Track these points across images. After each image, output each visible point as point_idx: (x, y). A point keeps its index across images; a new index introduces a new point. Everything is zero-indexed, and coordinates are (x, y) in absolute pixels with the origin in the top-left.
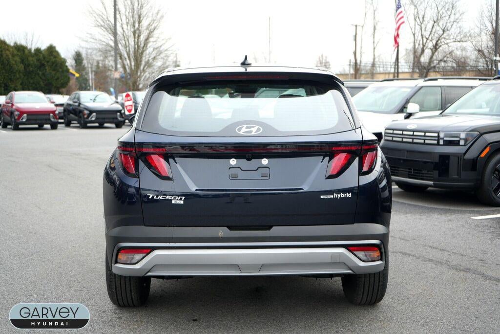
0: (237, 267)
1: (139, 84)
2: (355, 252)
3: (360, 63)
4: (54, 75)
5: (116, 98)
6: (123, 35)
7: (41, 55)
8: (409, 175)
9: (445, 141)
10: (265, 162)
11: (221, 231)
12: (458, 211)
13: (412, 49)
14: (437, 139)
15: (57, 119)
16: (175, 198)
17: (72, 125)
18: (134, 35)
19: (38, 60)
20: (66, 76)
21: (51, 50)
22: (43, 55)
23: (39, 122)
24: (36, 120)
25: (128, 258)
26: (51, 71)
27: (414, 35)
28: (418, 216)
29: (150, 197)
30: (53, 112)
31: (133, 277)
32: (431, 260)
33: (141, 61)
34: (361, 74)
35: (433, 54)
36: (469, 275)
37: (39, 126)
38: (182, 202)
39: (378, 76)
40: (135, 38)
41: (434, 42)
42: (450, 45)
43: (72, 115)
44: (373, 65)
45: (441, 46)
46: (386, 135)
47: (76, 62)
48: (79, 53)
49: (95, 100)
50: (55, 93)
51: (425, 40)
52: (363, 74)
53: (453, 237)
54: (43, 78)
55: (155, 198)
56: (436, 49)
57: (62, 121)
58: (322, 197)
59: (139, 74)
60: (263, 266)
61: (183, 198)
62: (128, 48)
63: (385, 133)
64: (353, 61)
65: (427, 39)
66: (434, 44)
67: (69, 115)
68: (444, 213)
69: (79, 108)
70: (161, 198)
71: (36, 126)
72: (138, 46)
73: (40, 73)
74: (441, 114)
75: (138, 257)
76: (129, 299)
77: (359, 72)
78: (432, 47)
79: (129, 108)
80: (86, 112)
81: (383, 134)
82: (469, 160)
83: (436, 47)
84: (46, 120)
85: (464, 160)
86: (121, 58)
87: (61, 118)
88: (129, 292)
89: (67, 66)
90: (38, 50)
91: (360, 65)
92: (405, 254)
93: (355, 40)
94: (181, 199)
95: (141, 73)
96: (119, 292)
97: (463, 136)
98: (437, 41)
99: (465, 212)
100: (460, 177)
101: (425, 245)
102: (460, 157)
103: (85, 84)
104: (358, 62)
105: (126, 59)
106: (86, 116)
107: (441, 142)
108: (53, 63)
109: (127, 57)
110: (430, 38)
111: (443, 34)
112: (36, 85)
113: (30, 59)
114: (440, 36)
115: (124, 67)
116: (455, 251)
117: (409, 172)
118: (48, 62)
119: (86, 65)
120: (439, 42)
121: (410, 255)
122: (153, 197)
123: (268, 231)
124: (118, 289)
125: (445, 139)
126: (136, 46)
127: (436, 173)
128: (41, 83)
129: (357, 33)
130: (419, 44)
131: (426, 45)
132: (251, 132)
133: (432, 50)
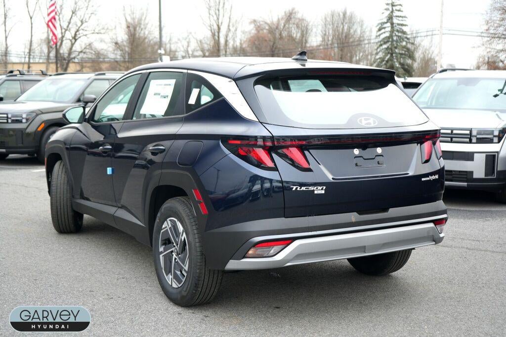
0: (363, 249)
2: (437, 226)
10: (379, 150)
11: (353, 217)
16: (317, 188)
29: (294, 189)
35: (72, 45)
38: (323, 192)
42: (88, 36)
45: (80, 37)
51: (64, 31)
55: (298, 189)
56: (76, 40)
58: (423, 179)
61: (324, 188)
66: (73, 35)
70: (304, 189)
76: (209, 296)
78: (71, 38)
83: (75, 38)
94: (322, 189)
110: (69, 29)
111: (81, 25)
114: (79, 28)
120: (78, 33)
122: (297, 188)
123: (386, 213)
124: (205, 287)
131: (65, 36)
132: (369, 124)
133: (71, 41)
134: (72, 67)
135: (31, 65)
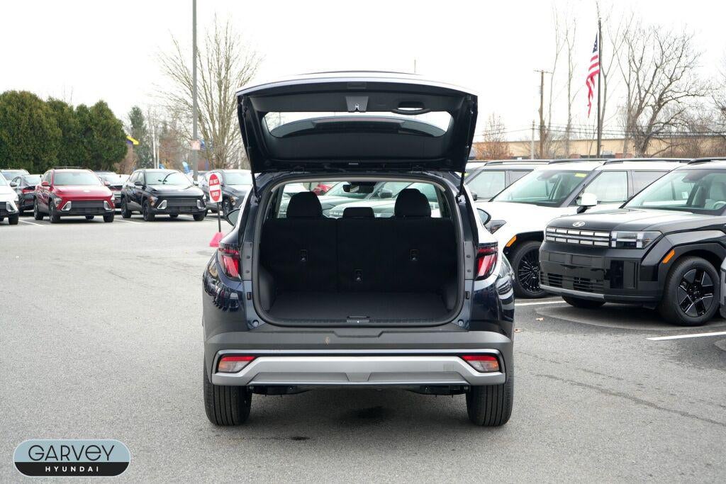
0: (344, 375)
1: (226, 157)
2: (470, 362)
3: (549, 126)
4: (104, 144)
5: (195, 179)
6: (204, 86)
7: (87, 115)
8: (574, 285)
9: (618, 243)
11: (328, 338)
12: (633, 331)
13: (625, 106)
14: (608, 240)
15: (113, 208)
17: (132, 216)
18: (220, 87)
19: (83, 122)
20: (122, 146)
21: (101, 108)
22: (90, 114)
23: (89, 212)
24: (84, 209)
25: (229, 366)
26: (101, 138)
27: (628, 85)
28: (581, 336)
30: (108, 198)
31: (234, 386)
32: (580, 384)
33: (229, 125)
34: (551, 142)
35: (655, 113)
36: (619, 399)
37: (88, 218)
39: (576, 144)
40: (220, 91)
41: (657, 96)
42: (680, 100)
43: (133, 203)
44: (569, 129)
45: (666, 102)
46: (548, 234)
47: (133, 123)
48: (138, 109)
49: (165, 181)
50: (106, 170)
51: (643, 93)
52: (554, 141)
53: (617, 359)
54: (89, 147)
56: (660, 107)
57: (120, 210)
59: (226, 142)
60: (373, 375)
62: (210, 106)
63: (547, 232)
64: (538, 123)
65: (647, 92)
66: (657, 99)
67: (129, 202)
68: (614, 333)
69: (144, 193)
71: (84, 217)
72: (225, 102)
73: (85, 140)
74: (622, 207)
75: (240, 365)
76: (229, 415)
77: (548, 139)
78: (654, 104)
79: (216, 194)
80: (153, 198)
81: (545, 233)
82: (647, 267)
83: (660, 103)
84: (98, 209)
85: (642, 267)
86: (200, 120)
87: (118, 206)
88: (228, 408)
89: (123, 131)
90: (82, 109)
91: (549, 130)
92: (551, 377)
93: (542, 93)
95: (229, 141)
96: (217, 407)
97: (640, 236)
98: (661, 95)
99: (642, 332)
100: (637, 288)
101: (578, 369)
102: (637, 263)
103: (147, 155)
104: (546, 124)
105: (207, 120)
106: (153, 204)
107: (614, 245)
108: (103, 127)
109: (208, 118)
110: (651, 91)
111: (669, 85)
112: (79, 158)
113: (71, 120)
114: (666, 89)
115: (205, 133)
116: (612, 375)
117: (575, 282)
118: (96, 125)
119: (148, 128)
120: (665, 96)
121: (556, 378)
123: (377, 338)
124: (217, 403)
125: (618, 240)
126: (222, 102)
127: (607, 284)
128: (86, 155)
129: (544, 82)
130: (636, 99)
131: (646, 101)
133: (653, 107)
134: (655, 146)
135: (602, 143)
